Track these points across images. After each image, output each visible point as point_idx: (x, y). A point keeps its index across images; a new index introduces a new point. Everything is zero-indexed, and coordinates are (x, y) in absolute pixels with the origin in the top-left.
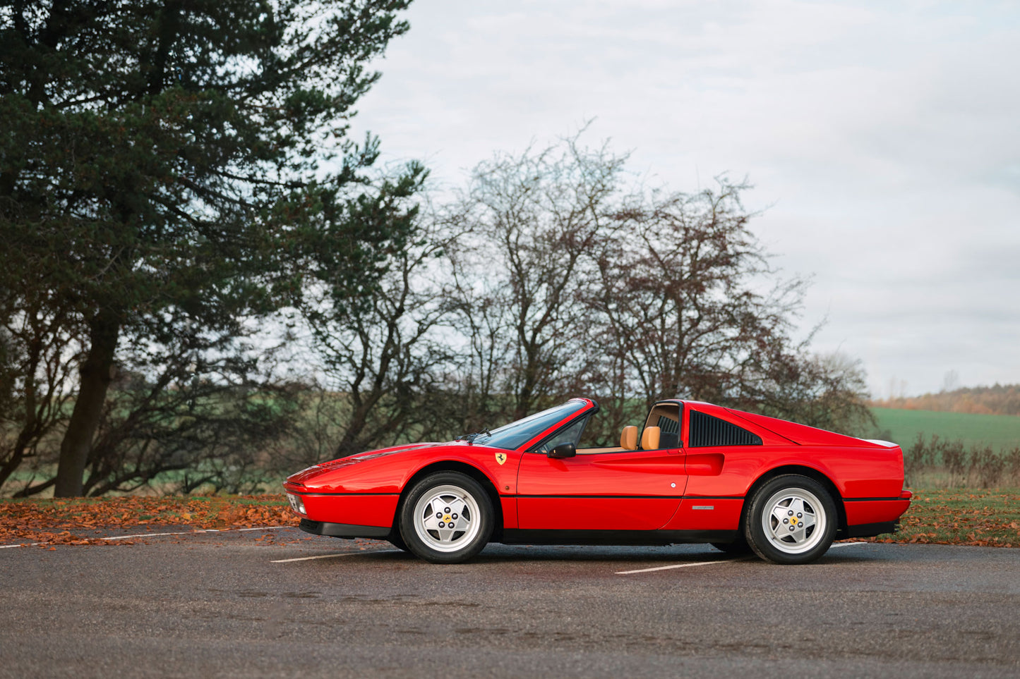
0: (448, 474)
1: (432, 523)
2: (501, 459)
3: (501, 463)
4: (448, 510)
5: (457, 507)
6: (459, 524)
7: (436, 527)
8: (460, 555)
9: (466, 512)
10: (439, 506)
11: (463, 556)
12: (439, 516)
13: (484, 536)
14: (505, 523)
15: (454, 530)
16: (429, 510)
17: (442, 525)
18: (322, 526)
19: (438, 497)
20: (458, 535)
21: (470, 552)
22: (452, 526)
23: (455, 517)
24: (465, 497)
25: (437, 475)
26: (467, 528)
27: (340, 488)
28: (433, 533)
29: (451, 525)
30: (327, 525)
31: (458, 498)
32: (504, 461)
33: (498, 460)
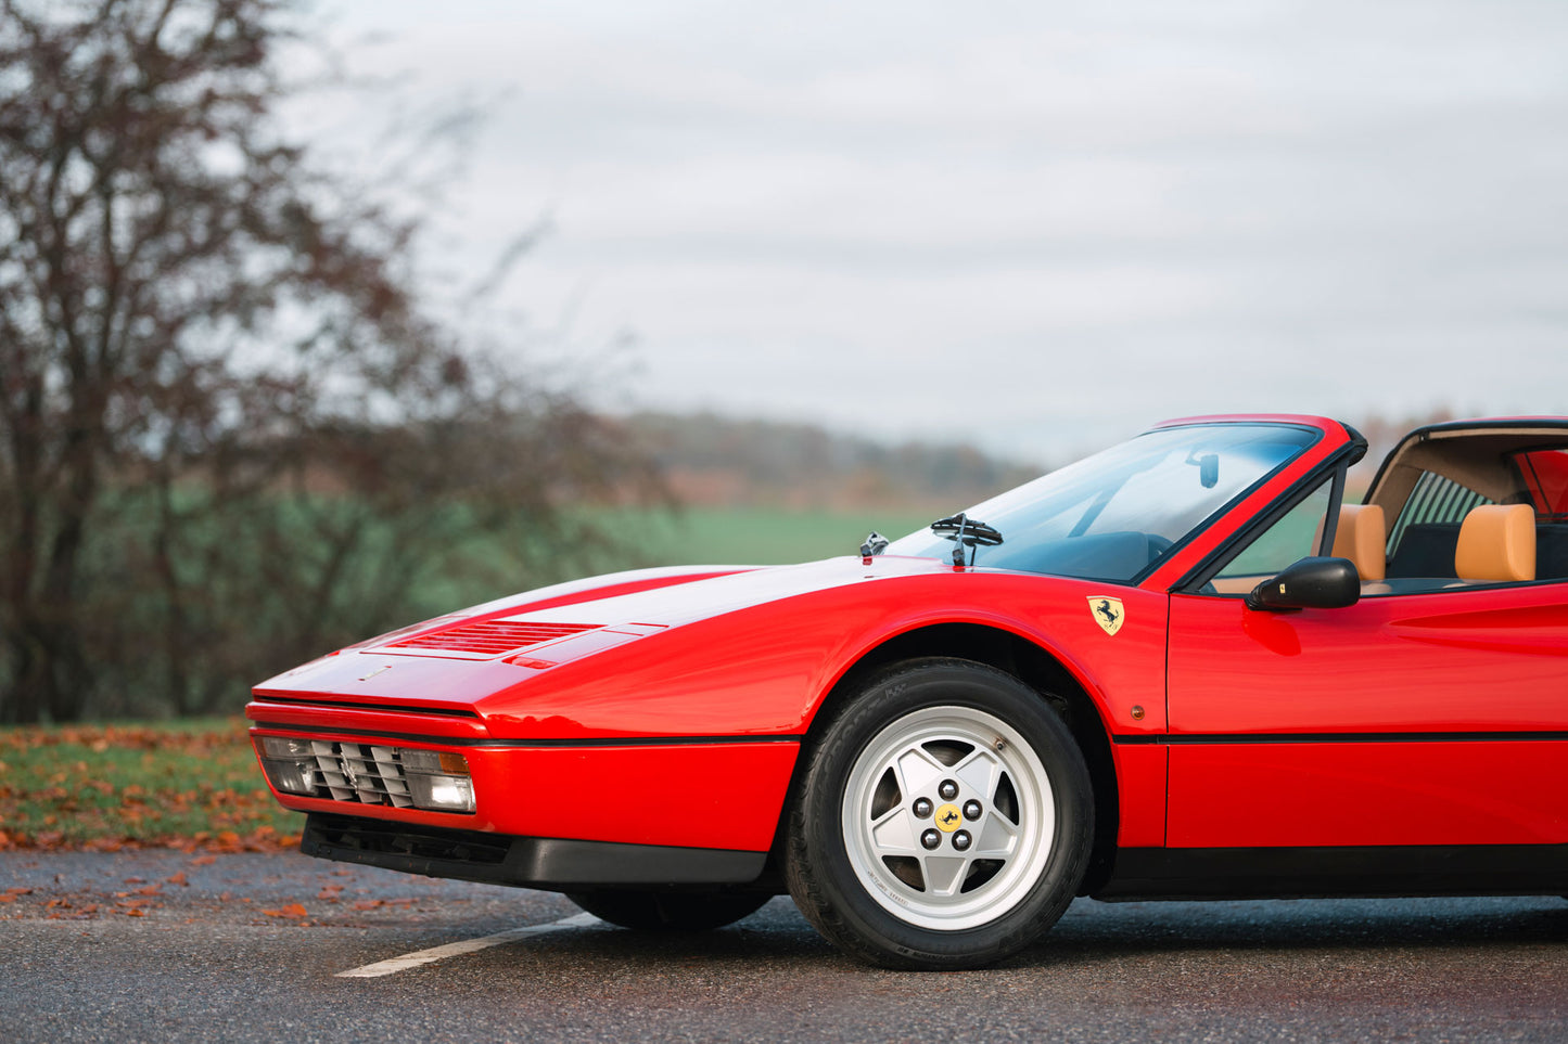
0: (951, 668)
1: (900, 833)
2: (1109, 614)
3: (1112, 629)
4: (948, 790)
5: (978, 777)
6: (987, 836)
7: (912, 848)
8: (992, 939)
9: (1006, 794)
10: (919, 775)
11: (1005, 942)
12: (922, 808)
13: (1068, 874)
14: (1123, 829)
15: (971, 854)
16: (889, 788)
17: (930, 840)
18: (530, 853)
19: (917, 745)
20: (983, 873)
21: (1025, 930)
22: (961, 842)
23: (972, 811)
24: (1002, 745)
25: (915, 672)
26: (1010, 848)
27: (557, 721)
28: (905, 869)
29: (962, 839)
30: (544, 848)
31: (979, 748)
32: (1119, 622)
33: (1101, 619)
